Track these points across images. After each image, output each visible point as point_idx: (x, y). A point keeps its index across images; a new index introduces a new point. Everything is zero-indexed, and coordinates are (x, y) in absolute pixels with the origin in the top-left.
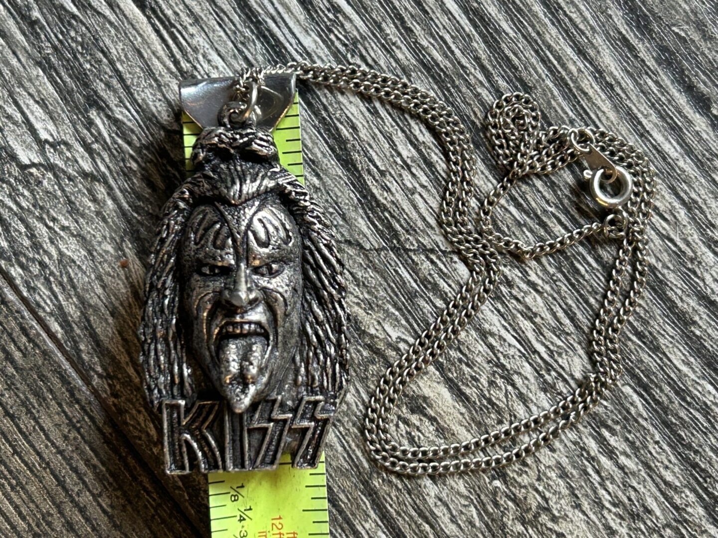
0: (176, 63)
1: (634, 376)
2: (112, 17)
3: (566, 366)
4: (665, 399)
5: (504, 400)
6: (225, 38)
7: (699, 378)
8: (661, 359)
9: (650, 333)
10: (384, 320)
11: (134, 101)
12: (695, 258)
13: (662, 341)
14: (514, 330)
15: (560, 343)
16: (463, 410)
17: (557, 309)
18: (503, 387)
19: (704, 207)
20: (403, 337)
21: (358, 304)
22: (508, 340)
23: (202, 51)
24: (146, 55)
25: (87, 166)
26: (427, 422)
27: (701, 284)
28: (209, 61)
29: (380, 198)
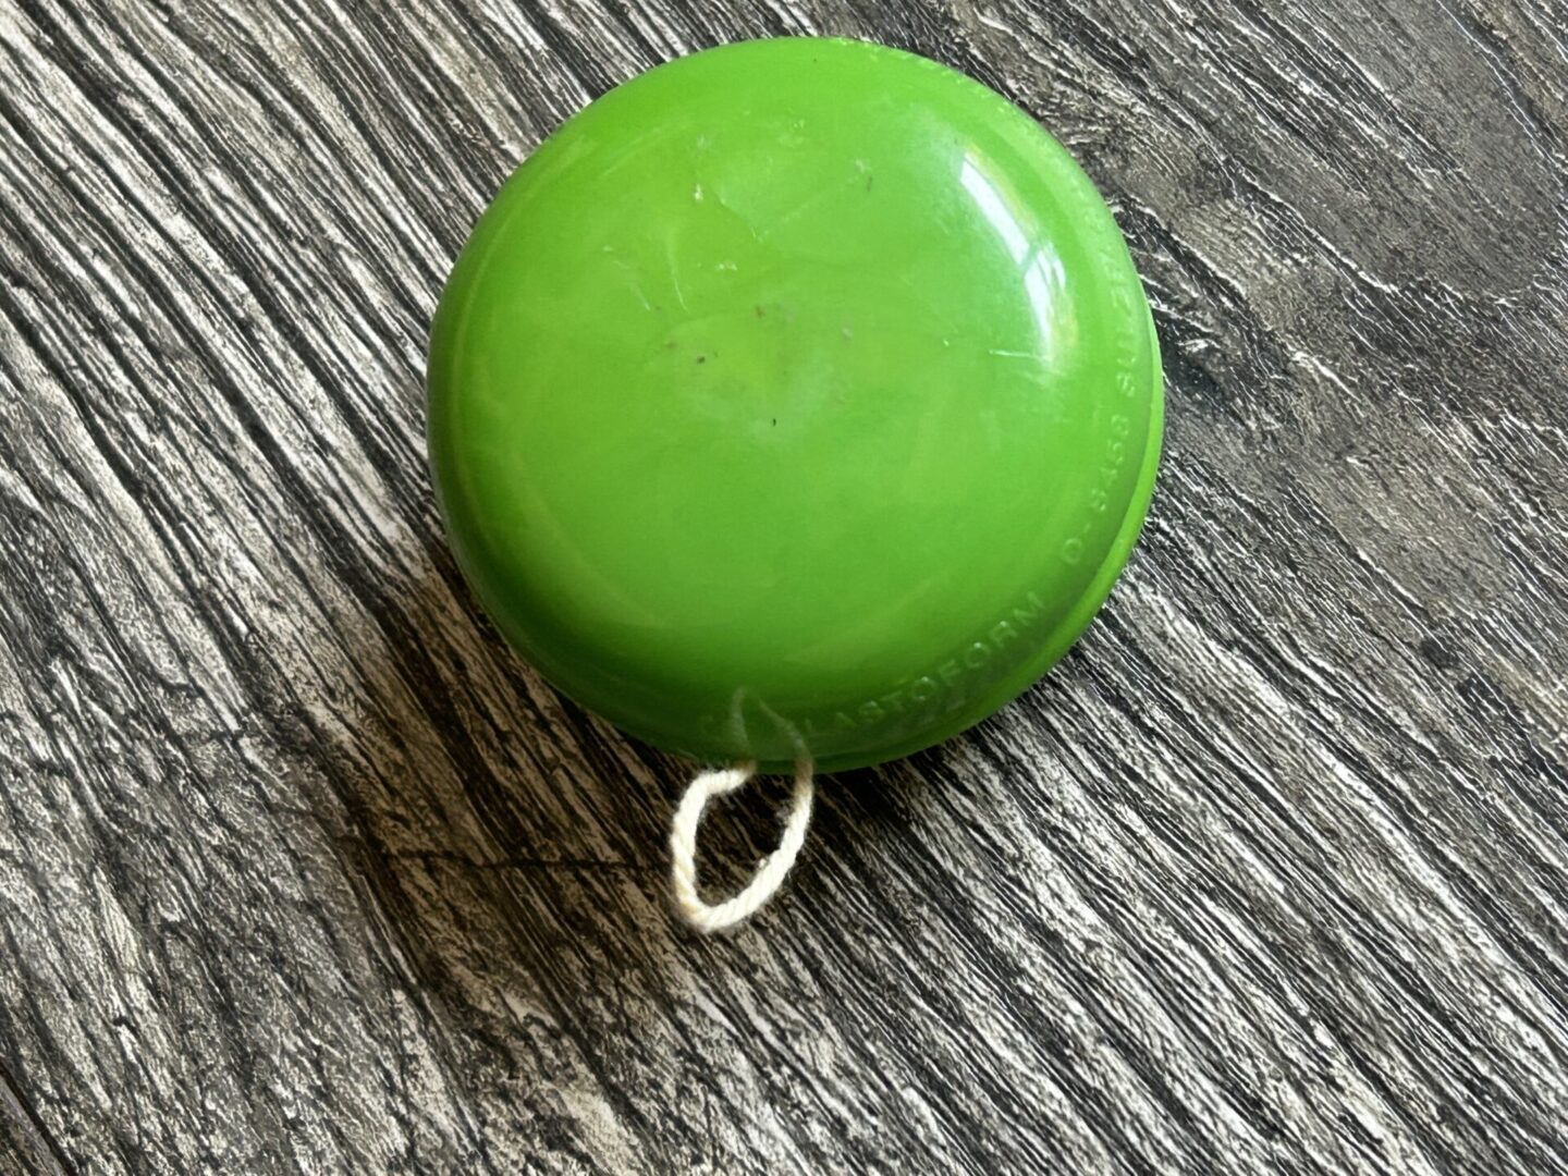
0: (185, 576)
1: (922, 1070)
2: (91, 512)
3: (807, 1056)
4: (975, 1109)
5: (704, 1120)
6: (261, 532)
7: (1032, 1070)
8: (967, 1039)
9: (947, 992)
10: (505, 986)
11: (118, 642)
12: (1020, 859)
13: (967, 1005)
14: (720, 995)
15: (794, 1015)
16: (635, 1141)
17: (790, 955)
18: (702, 1098)
19: (1032, 768)
20: (536, 1014)
21: (463, 961)
22: (709, 1013)
23: (225, 555)
24: (139, 567)
25: (42, 751)
26: (574, 1164)
27: (1032, 903)
28: (236, 571)
29: (501, 779)
